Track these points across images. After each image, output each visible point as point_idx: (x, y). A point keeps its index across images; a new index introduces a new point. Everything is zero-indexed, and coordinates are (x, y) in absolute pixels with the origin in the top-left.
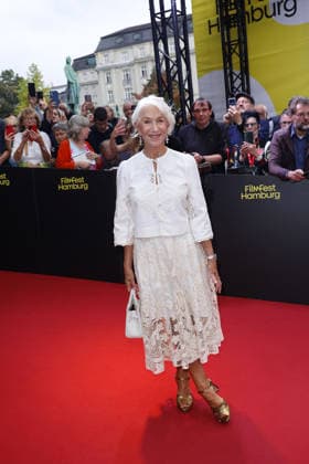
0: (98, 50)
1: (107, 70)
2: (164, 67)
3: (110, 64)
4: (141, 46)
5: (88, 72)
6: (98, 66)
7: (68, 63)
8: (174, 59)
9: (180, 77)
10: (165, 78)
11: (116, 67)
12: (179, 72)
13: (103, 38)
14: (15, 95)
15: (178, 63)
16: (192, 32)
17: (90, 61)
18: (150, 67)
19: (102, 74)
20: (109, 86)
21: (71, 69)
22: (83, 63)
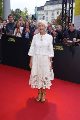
0: (45, 5)
1: (47, 11)
2: (64, 12)
3: (48, 10)
4: (58, 5)
5: (41, 11)
6: (44, 10)
7: (36, 8)
8: (68, 10)
9: (69, 16)
10: (64, 15)
11: (50, 11)
12: (69, 14)
13: (47, 2)
14: (19, 16)
15: (69, 11)
16: (75, 2)
17: (42, 8)
18: (60, 12)
19: (45, 12)
20: (47, 16)
21: (36, 10)
22: (40, 9)
